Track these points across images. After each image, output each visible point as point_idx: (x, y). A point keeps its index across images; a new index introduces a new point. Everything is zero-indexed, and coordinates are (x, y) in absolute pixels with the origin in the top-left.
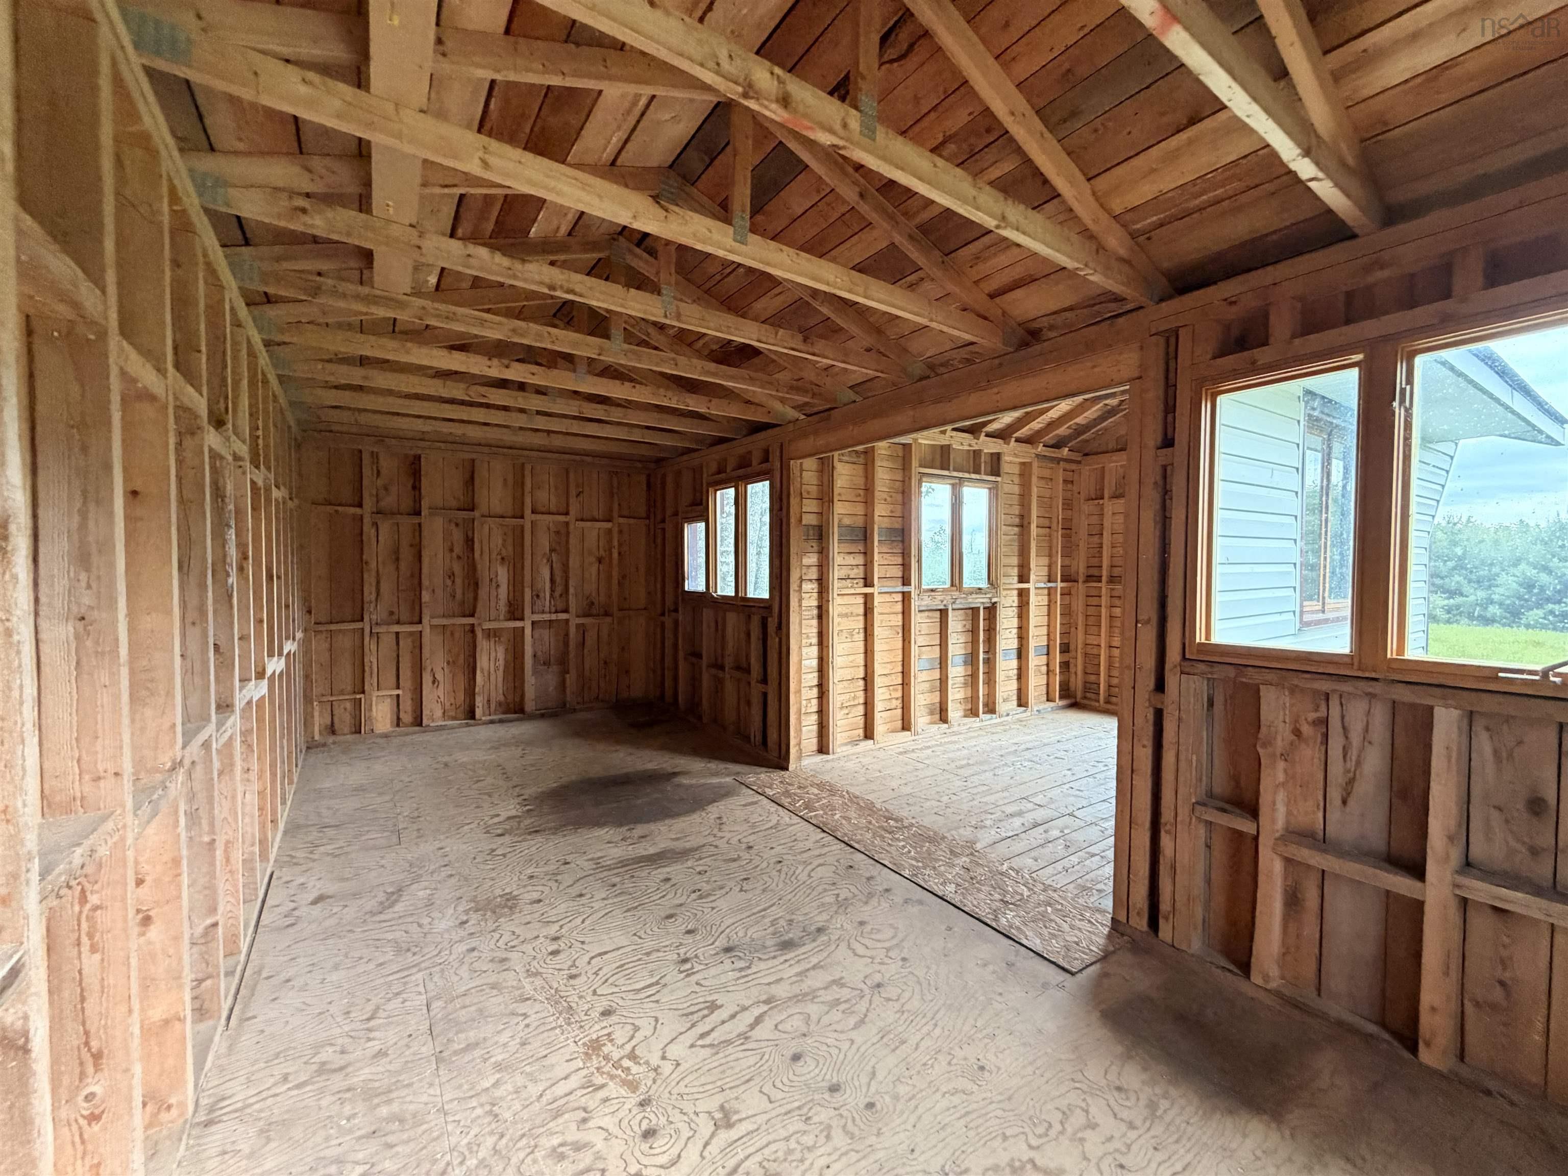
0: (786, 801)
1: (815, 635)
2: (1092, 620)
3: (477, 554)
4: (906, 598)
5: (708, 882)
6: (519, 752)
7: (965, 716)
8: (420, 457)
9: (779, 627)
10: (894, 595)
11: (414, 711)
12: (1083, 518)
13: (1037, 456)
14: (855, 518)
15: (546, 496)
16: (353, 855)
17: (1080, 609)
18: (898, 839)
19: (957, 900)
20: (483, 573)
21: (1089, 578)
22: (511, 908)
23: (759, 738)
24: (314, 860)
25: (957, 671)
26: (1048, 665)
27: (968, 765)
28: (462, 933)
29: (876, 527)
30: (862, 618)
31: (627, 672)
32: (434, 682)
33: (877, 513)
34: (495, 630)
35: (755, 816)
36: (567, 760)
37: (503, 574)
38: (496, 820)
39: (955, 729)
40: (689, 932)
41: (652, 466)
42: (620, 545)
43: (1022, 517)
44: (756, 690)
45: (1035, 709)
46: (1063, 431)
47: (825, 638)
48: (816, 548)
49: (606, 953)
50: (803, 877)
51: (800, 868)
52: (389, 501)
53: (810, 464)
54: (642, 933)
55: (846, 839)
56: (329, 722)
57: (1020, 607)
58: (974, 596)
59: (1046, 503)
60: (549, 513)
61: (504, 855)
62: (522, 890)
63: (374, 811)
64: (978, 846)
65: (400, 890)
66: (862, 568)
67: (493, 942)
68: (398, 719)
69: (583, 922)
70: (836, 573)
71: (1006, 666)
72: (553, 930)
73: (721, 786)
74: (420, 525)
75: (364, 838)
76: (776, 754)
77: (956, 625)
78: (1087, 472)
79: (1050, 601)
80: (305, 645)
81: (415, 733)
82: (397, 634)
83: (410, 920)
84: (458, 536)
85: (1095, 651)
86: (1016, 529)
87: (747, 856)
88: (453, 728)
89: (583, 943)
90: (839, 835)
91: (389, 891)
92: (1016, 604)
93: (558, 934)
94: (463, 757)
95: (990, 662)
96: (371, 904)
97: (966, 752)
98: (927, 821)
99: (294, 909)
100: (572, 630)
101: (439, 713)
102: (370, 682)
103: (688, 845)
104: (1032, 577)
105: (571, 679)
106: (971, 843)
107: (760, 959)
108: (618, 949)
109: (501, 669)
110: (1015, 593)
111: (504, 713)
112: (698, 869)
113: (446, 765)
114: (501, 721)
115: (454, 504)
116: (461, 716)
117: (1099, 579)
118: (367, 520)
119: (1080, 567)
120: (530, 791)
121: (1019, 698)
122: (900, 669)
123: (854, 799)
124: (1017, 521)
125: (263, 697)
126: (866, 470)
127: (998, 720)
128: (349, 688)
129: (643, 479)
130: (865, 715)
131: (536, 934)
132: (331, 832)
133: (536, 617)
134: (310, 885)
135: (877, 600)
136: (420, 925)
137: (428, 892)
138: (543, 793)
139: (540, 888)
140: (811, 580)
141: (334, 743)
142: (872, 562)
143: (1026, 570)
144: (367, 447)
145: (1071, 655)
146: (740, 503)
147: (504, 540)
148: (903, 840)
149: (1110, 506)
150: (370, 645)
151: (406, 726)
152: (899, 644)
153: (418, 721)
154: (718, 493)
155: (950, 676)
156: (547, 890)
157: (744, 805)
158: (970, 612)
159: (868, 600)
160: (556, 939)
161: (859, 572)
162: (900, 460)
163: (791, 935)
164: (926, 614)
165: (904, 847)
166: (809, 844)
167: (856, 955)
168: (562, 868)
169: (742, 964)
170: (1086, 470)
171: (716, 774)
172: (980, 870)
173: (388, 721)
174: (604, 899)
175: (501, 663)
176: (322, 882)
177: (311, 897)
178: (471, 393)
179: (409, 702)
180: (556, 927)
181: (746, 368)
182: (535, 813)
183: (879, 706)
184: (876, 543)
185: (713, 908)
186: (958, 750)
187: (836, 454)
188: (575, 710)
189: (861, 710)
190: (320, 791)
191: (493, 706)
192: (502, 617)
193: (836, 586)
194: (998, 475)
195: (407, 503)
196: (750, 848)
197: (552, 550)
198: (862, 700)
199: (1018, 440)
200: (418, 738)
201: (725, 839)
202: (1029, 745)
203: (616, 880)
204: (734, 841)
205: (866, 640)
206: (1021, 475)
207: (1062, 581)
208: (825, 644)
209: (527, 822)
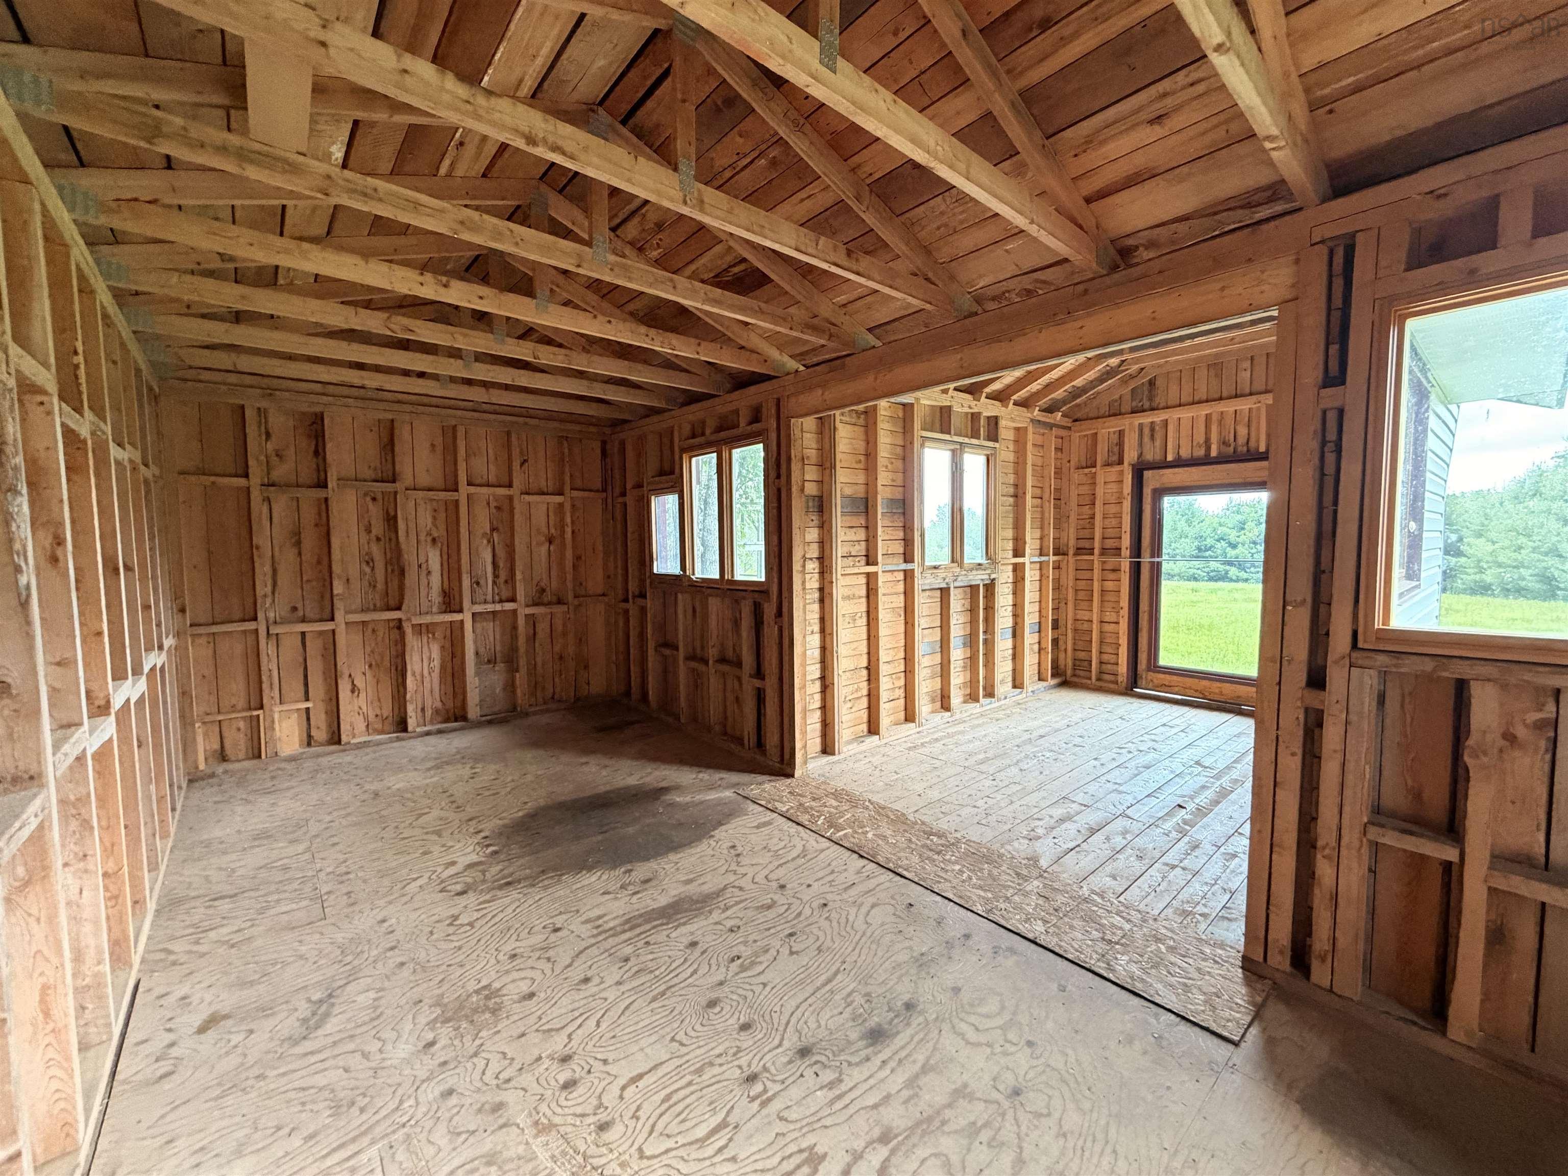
0: (804, 819)
1: (817, 621)
2: (1081, 595)
3: (402, 537)
4: (908, 576)
5: (745, 943)
6: (466, 772)
7: (965, 702)
8: (322, 414)
9: (779, 614)
10: (896, 574)
11: (330, 726)
12: (1073, 487)
13: (1032, 420)
14: (856, 487)
15: (483, 467)
16: (259, 942)
17: (1071, 584)
18: (949, 861)
19: (1052, 942)
20: (410, 557)
21: (1079, 551)
22: (494, 1012)
23: (753, 739)
24: (203, 955)
25: (958, 654)
26: (1039, 643)
27: (988, 759)
28: (429, 1063)
29: (879, 497)
30: (864, 600)
31: (586, 667)
32: (353, 691)
33: (880, 482)
34: (427, 625)
35: (775, 840)
36: (529, 778)
37: (434, 560)
38: (452, 870)
39: (957, 716)
40: (745, 1027)
41: (608, 431)
42: (573, 522)
43: (1016, 486)
44: (749, 685)
45: (1030, 689)
46: (1059, 394)
47: (827, 624)
48: (816, 522)
49: (640, 1076)
50: (860, 925)
51: (853, 911)
52: (281, 472)
53: (810, 423)
54: (681, 1036)
55: (891, 866)
56: (217, 746)
57: (1015, 583)
58: (974, 572)
59: (1040, 475)
60: (488, 486)
61: (471, 924)
62: (506, 979)
63: (286, 869)
64: (1044, 863)
65: (330, 996)
66: (863, 544)
67: (477, 1075)
68: (310, 736)
69: (598, 1025)
70: (840, 549)
71: (1003, 645)
72: (558, 1044)
73: (720, 803)
74: (326, 500)
75: (272, 912)
76: (777, 759)
77: (957, 603)
78: (1078, 437)
79: (1041, 576)
80: (179, 651)
81: (332, 753)
82: (303, 634)
83: (351, 1046)
84: (375, 512)
85: (1086, 626)
86: (1011, 500)
87: (782, 900)
88: (379, 744)
89: (605, 1061)
90: (880, 859)
91: (315, 998)
92: (1011, 580)
93: (567, 1052)
94: (397, 782)
95: (989, 644)
96: (289, 1025)
97: (977, 743)
98: (974, 834)
99: (172, 1045)
100: (521, 621)
101: (361, 726)
102: (270, 695)
103: (707, 888)
104: (1028, 551)
105: (521, 678)
106: (1034, 860)
107: (850, 1064)
108: (655, 1067)
109: (437, 670)
110: (1010, 568)
111: (447, 721)
112: (729, 924)
113: (376, 795)
114: (440, 732)
115: (369, 474)
116: (387, 727)
117: (1091, 551)
118: (256, 495)
119: (1071, 539)
120: (490, 826)
121: (1014, 680)
122: (902, 655)
123: (881, 809)
124: (1011, 490)
125: (110, 740)
126: (866, 433)
127: (997, 704)
128: (241, 703)
129: (597, 446)
130: (869, 708)
131: (536, 1053)
132: (224, 906)
133: (478, 608)
134: (195, 1000)
135: (881, 579)
136: (366, 1056)
137: (372, 995)
138: (505, 826)
139: (529, 973)
140: (811, 559)
141: (226, 772)
142: (875, 537)
143: (1020, 543)
144: (252, 403)
145: (1060, 631)
146: (723, 473)
147: (434, 518)
148: (956, 863)
149: (1104, 475)
150: (267, 649)
151: (321, 745)
152: (902, 629)
153: (335, 738)
154: (694, 460)
155: (952, 659)
156: (537, 975)
157: (758, 827)
158: (968, 590)
159: (871, 579)
160: (565, 1059)
161: (861, 549)
162: (901, 424)
163: (876, 1019)
164: (928, 593)
165: (961, 872)
166: (851, 877)
167: (968, 1043)
168: (553, 937)
169: (828, 1076)
170: (1076, 436)
171: (712, 787)
172: (1060, 899)
173: (296, 739)
174: (619, 983)
175: (436, 663)
176: (213, 990)
177: (197, 1020)
178: (392, 326)
179: (323, 716)
180: (562, 1038)
181: (756, 298)
182: (502, 857)
183: (884, 696)
184: (879, 516)
185: (765, 985)
186: (970, 741)
187: (838, 413)
188: (527, 714)
189: (864, 703)
190: (208, 844)
191: (429, 713)
192: (435, 610)
193: (839, 565)
194: (996, 440)
195: (307, 473)
196: (783, 887)
197: (493, 529)
198: (865, 692)
199: (1016, 404)
200: (337, 759)
201: (750, 876)
202: (1042, 732)
203: (628, 950)
204: (760, 878)
205: (868, 625)
206: (1016, 441)
207: (1054, 554)
208: (828, 631)
209: (495, 869)
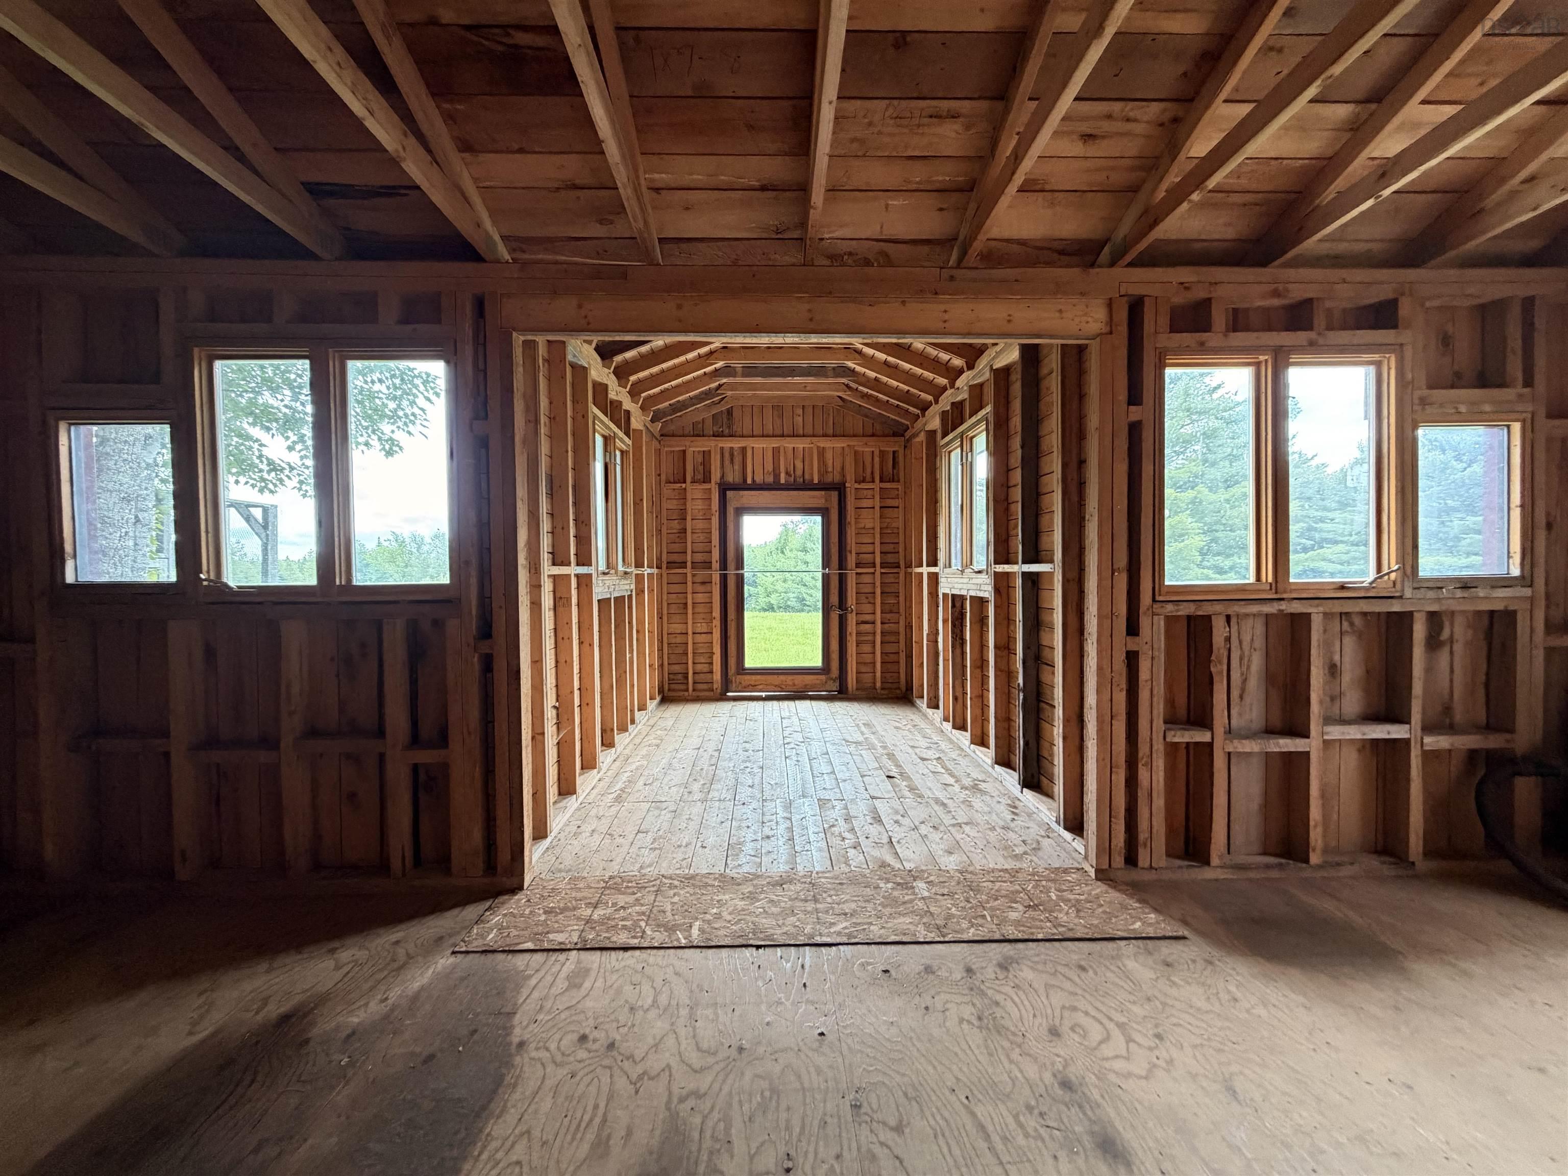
2: (674, 609)
4: (583, 583)
12: (663, 501)
13: (644, 425)
17: (665, 598)
21: (673, 564)
30: (552, 613)
39: (618, 751)
44: (403, 763)
45: (649, 709)
57: (637, 596)
58: (623, 581)
64: (896, 864)
66: (550, 536)
76: (477, 871)
85: (679, 639)
104: (645, 561)
106: (887, 865)
117: (683, 565)
119: (663, 553)
127: (636, 730)
130: (560, 760)
135: (573, 584)
142: (567, 528)
143: (640, 552)
163: (1080, 1129)
183: (577, 740)
193: (545, 562)
198: (555, 740)
205: (556, 647)
